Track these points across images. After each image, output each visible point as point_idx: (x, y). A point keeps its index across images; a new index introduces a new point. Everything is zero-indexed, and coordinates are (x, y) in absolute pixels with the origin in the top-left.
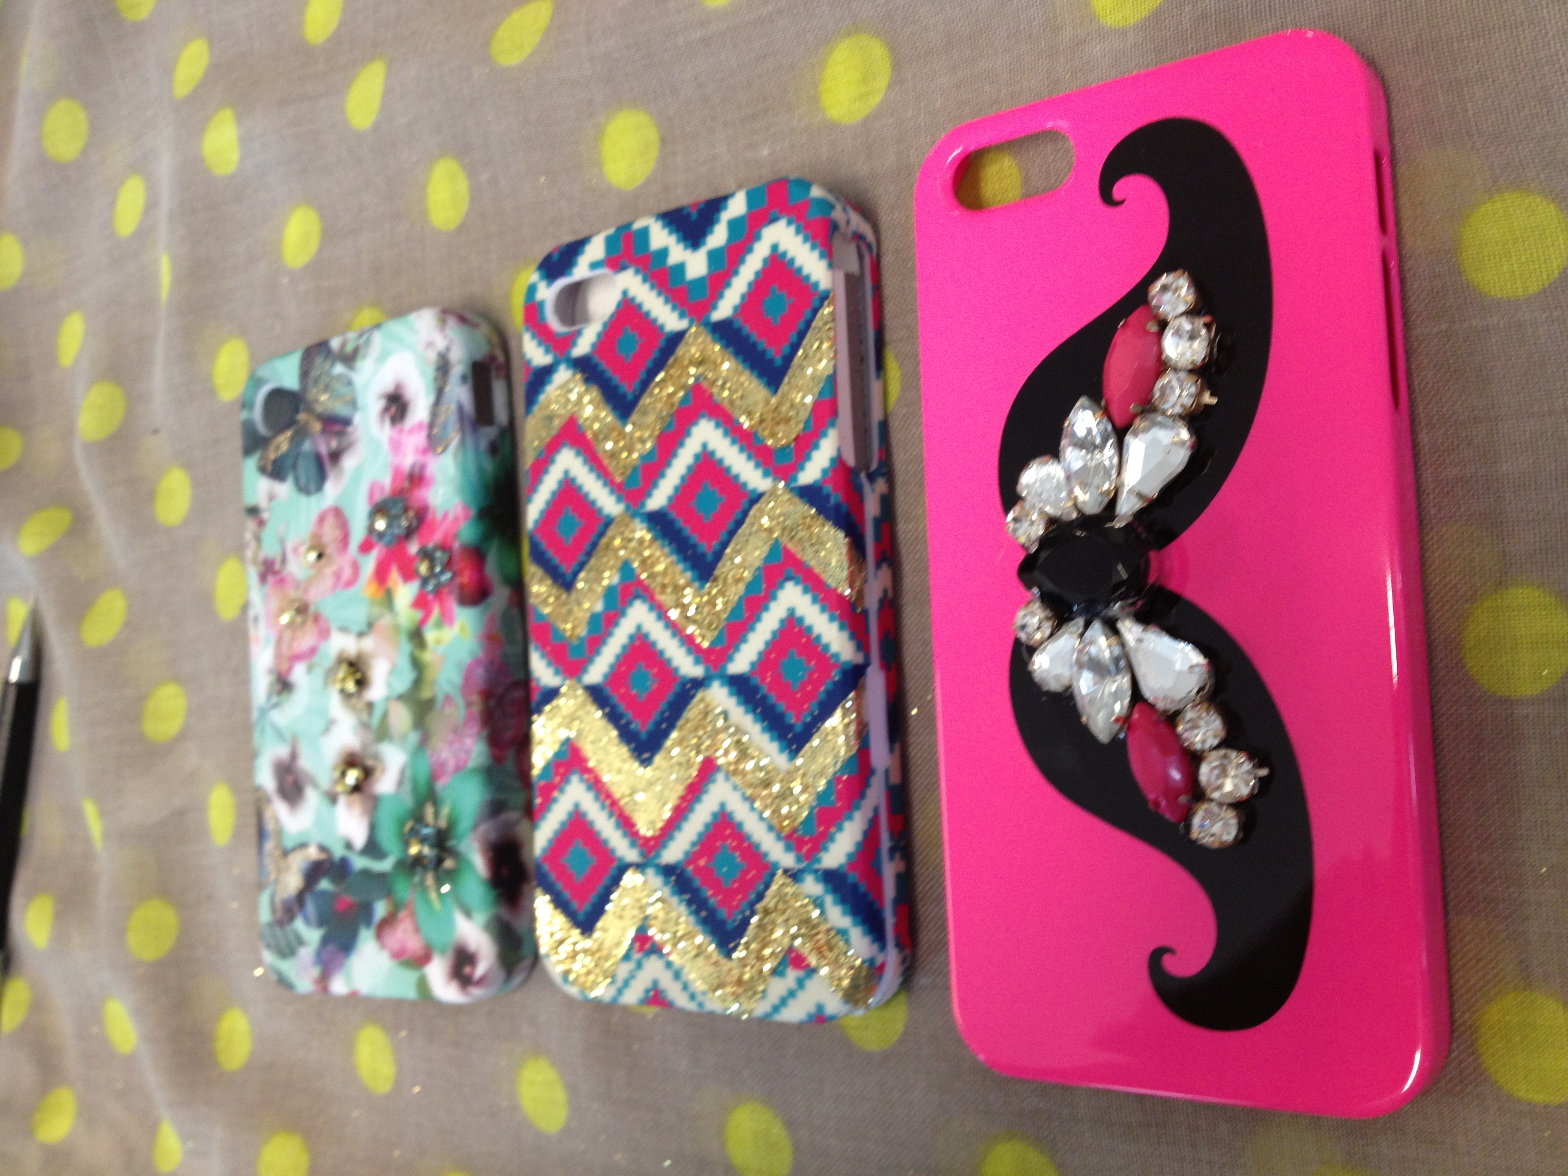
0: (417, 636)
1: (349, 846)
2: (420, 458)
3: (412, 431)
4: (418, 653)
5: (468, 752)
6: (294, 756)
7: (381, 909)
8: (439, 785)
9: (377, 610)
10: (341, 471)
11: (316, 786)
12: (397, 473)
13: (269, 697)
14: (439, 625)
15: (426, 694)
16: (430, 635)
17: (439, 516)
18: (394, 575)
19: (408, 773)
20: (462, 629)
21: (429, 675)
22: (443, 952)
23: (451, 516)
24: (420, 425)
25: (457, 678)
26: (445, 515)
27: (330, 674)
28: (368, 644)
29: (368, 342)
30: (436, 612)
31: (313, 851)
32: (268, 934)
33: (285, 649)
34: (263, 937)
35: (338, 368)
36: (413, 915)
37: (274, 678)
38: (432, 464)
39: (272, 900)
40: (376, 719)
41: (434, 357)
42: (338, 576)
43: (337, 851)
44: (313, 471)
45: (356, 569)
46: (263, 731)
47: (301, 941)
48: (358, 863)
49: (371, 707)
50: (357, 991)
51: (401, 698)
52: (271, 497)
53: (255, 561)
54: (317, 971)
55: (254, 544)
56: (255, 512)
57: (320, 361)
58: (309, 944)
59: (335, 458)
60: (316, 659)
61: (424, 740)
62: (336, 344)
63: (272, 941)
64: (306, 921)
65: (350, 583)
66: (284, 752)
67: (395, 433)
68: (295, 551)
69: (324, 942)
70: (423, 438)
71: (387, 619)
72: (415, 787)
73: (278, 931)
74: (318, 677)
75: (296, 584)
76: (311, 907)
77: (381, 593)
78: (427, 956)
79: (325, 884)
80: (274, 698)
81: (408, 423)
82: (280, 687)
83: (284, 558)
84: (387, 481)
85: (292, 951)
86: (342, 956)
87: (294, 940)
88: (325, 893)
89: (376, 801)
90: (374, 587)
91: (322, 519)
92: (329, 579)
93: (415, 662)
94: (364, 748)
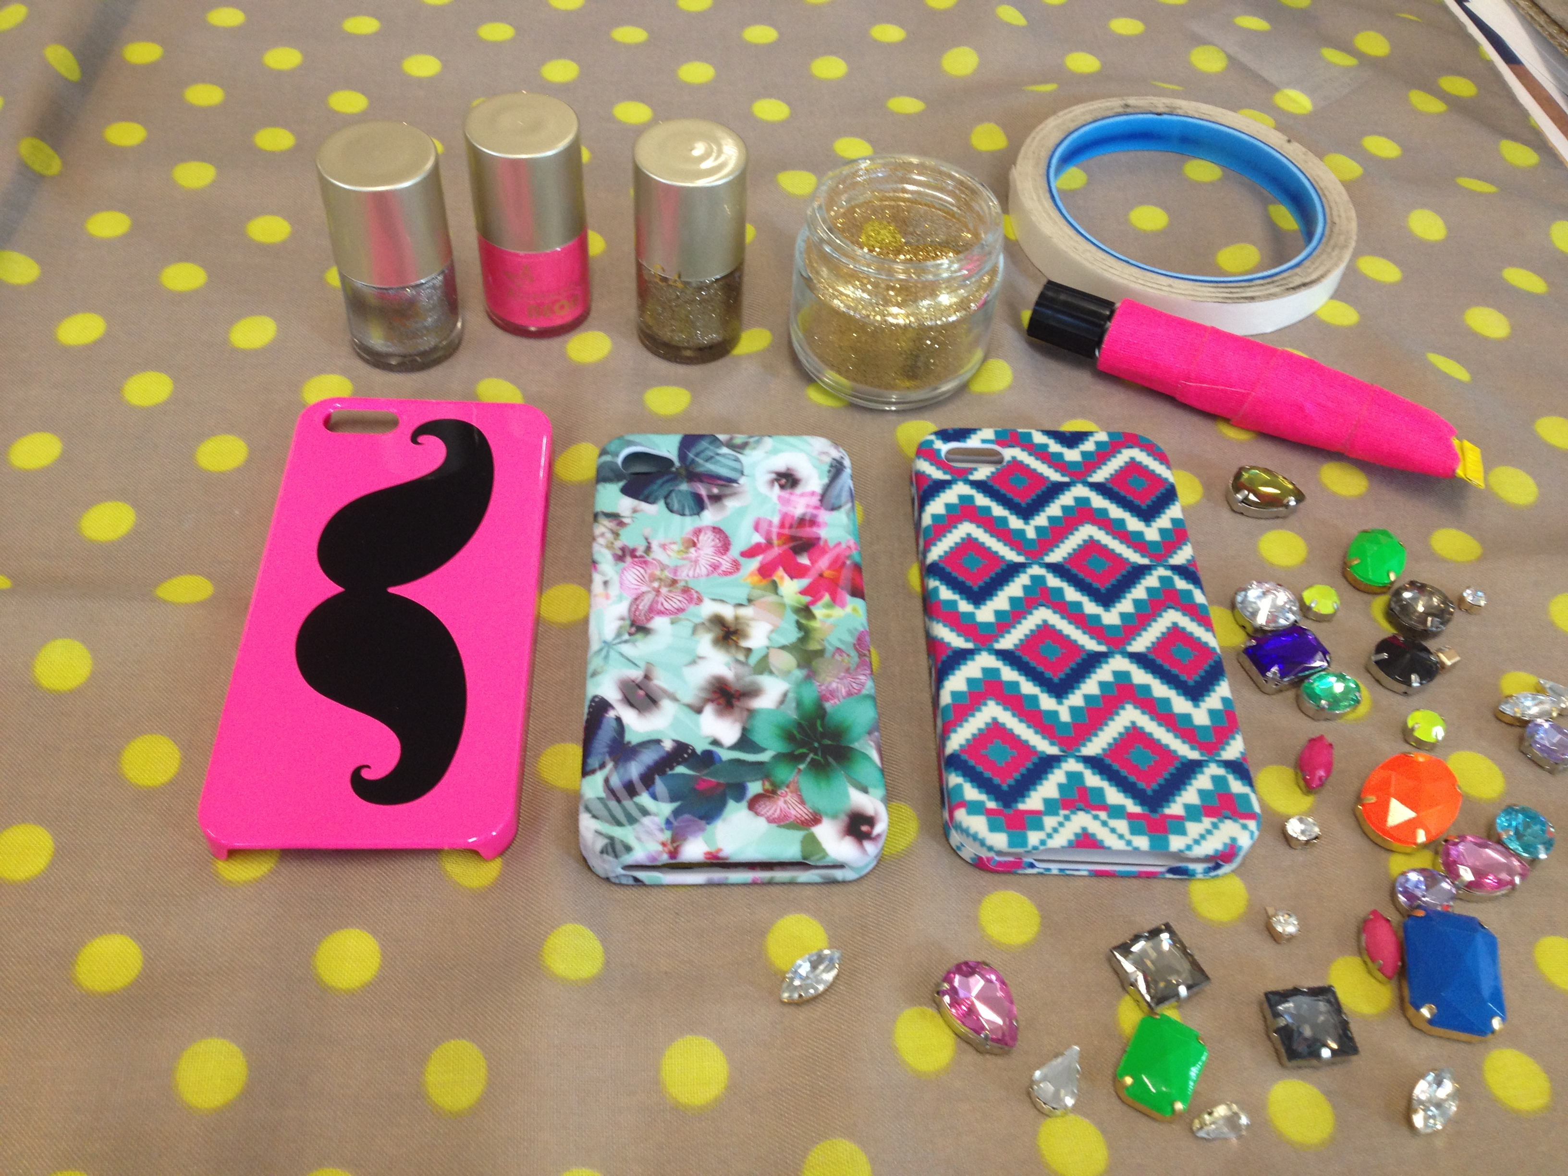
0: (806, 611)
1: (716, 742)
2: (811, 511)
3: (802, 495)
4: (803, 621)
5: (863, 685)
6: (647, 677)
7: (755, 788)
8: (828, 705)
9: (757, 593)
10: (724, 507)
11: (674, 699)
12: (784, 517)
13: (619, 635)
14: (828, 606)
15: (814, 646)
16: (818, 611)
17: (831, 544)
18: (780, 572)
19: (791, 695)
20: (854, 610)
21: (817, 635)
22: (834, 817)
23: (844, 546)
24: (813, 494)
25: (851, 640)
26: (839, 544)
27: (695, 630)
28: (747, 612)
29: (758, 442)
30: (827, 598)
31: (668, 745)
32: (598, 808)
33: (644, 605)
34: (588, 809)
35: (725, 450)
36: (797, 792)
37: (628, 622)
38: (824, 516)
39: (607, 781)
40: (753, 660)
41: (828, 460)
42: (715, 567)
43: (700, 747)
44: (690, 502)
45: (736, 566)
46: (606, 657)
47: (645, 812)
48: (726, 755)
49: (749, 651)
50: (720, 850)
51: (783, 648)
52: (635, 511)
53: (610, 546)
54: (667, 835)
55: (609, 536)
56: (614, 516)
57: (704, 444)
58: (655, 815)
59: (716, 499)
60: (681, 616)
61: (811, 675)
62: (722, 437)
63: (605, 813)
64: (654, 797)
65: (726, 573)
66: (636, 674)
67: (785, 494)
68: (664, 547)
69: (676, 813)
70: (815, 501)
71: (771, 598)
72: (799, 704)
73: (613, 804)
74: (685, 628)
75: (663, 567)
76: (659, 785)
77: (765, 583)
78: (816, 819)
79: (681, 769)
80: (626, 637)
81: (799, 490)
82: (633, 630)
83: (648, 549)
84: (776, 520)
85: (632, 820)
86: (703, 822)
87: (635, 812)
88: (683, 775)
89: (751, 713)
90: (757, 578)
91: (698, 532)
92: (703, 570)
93: (800, 626)
94: (738, 677)
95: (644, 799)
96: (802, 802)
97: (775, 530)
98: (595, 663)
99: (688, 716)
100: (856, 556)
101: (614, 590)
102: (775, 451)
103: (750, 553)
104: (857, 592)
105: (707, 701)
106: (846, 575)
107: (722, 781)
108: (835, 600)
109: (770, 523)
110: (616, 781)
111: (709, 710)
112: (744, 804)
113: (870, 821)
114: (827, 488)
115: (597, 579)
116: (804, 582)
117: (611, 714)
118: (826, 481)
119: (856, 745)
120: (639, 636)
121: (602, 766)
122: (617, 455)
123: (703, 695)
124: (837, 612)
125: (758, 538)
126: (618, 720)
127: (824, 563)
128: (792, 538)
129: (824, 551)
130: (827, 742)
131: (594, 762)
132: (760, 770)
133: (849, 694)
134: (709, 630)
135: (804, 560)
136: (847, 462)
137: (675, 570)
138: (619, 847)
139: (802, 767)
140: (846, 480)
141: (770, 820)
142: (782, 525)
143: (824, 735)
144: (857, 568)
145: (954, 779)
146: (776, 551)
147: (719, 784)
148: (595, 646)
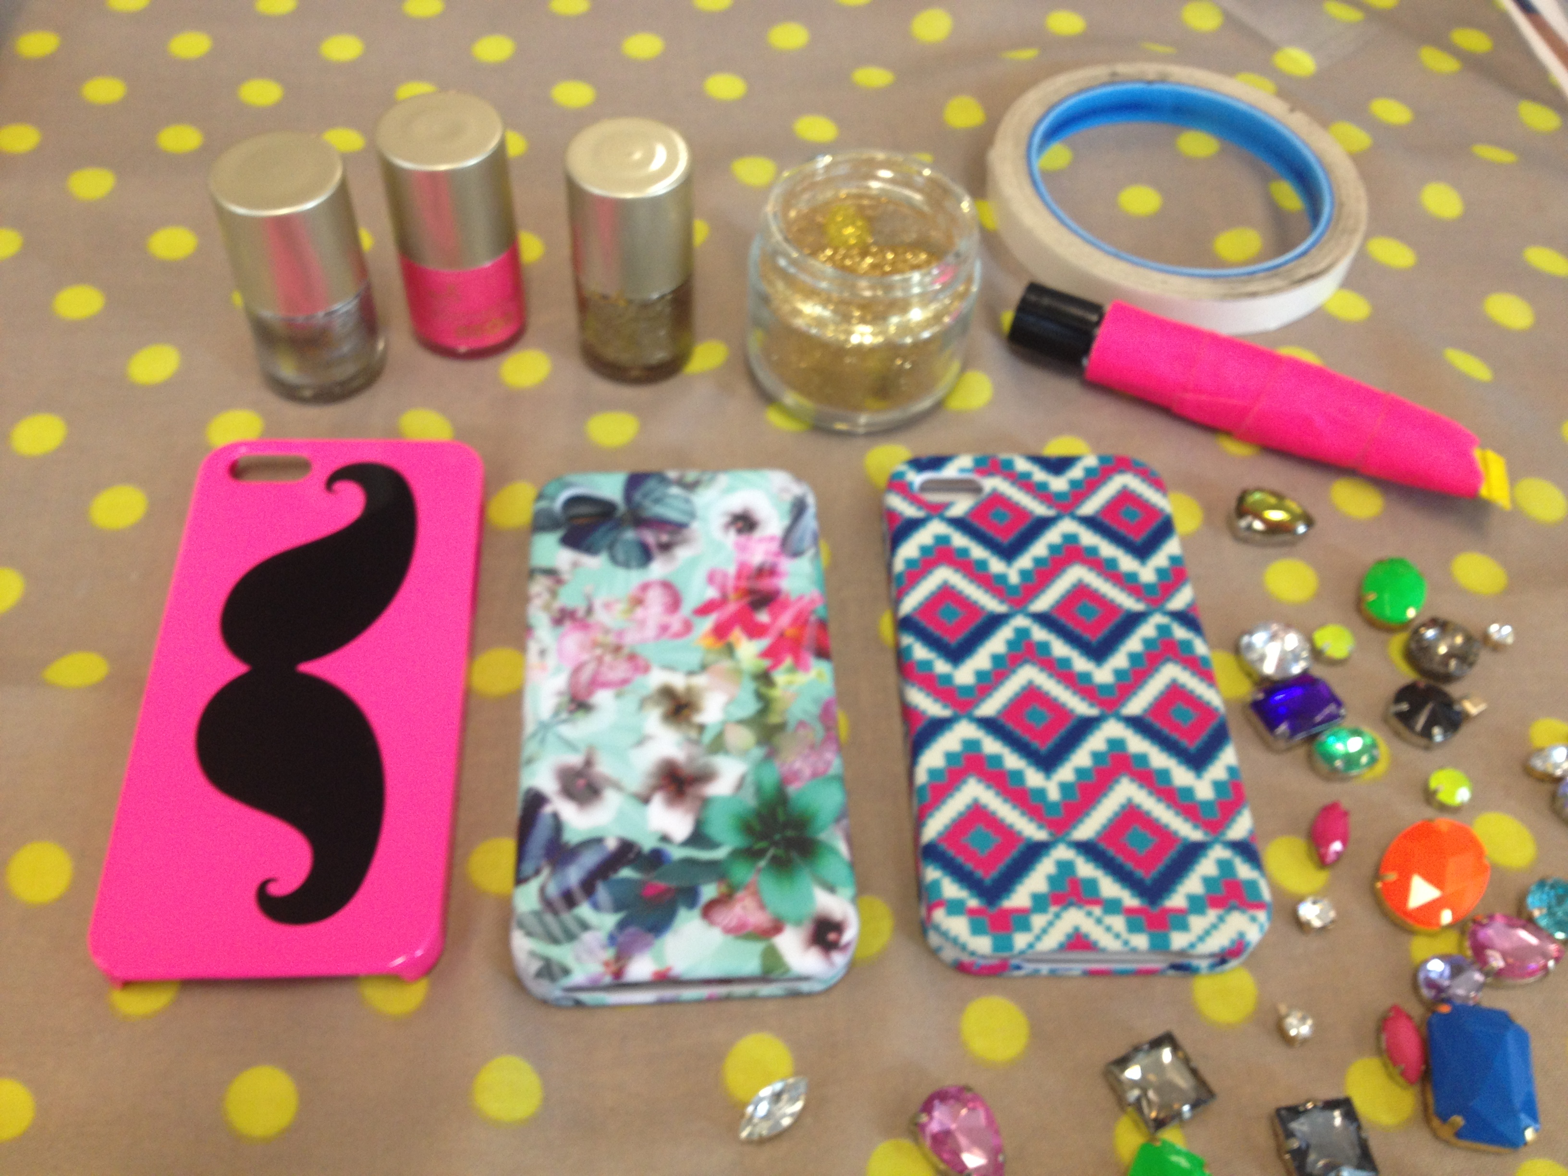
0: (764, 678)
1: (665, 838)
2: (770, 559)
3: (761, 540)
4: (764, 690)
5: (829, 763)
6: (589, 763)
7: (709, 891)
8: (792, 790)
9: (711, 657)
10: (672, 557)
11: (619, 788)
12: (742, 566)
13: (557, 713)
14: (792, 671)
15: (775, 719)
16: (781, 677)
17: (793, 596)
18: (737, 634)
19: (749, 779)
20: (820, 675)
21: (779, 706)
22: (798, 923)
23: (807, 599)
24: (772, 539)
25: (815, 710)
26: (802, 597)
27: (643, 703)
28: (700, 681)
29: (712, 480)
30: (788, 661)
31: (611, 844)
32: (532, 922)
33: (586, 675)
34: (521, 925)
35: (675, 490)
36: (756, 894)
37: (566, 699)
38: (787, 565)
39: (542, 890)
40: (708, 737)
41: (788, 498)
42: (664, 629)
43: (648, 844)
44: (636, 553)
45: (688, 627)
46: (543, 741)
47: (585, 926)
48: (677, 853)
49: (701, 728)
50: (669, 969)
51: (742, 722)
52: (575, 565)
53: (547, 607)
54: (609, 954)
55: (546, 596)
56: (551, 573)
57: (651, 484)
58: (598, 929)
59: (666, 548)
60: (628, 688)
61: (772, 754)
62: (672, 474)
63: (538, 929)
64: (596, 907)
65: (678, 635)
66: (575, 759)
67: (743, 539)
68: (607, 606)
69: (622, 926)
70: (774, 546)
71: (726, 664)
72: (759, 790)
73: (549, 918)
74: (630, 702)
75: (607, 631)
76: (602, 893)
77: (719, 645)
78: (777, 928)
79: (626, 873)
80: (564, 715)
81: (758, 534)
82: (573, 706)
83: (590, 610)
84: (731, 570)
85: (571, 937)
86: (650, 936)
87: (573, 926)
88: (626, 881)
89: (705, 802)
90: (710, 641)
91: (645, 587)
92: (651, 630)
93: (760, 696)
94: (691, 759)
95: (585, 910)
96: (762, 906)
97: (731, 583)
98: (530, 748)
99: (633, 808)
100: (821, 611)
101: (552, 660)
102: (729, 490)
103: (704, 610)
104: (823, 653)
105: (655, 789)
106: (810, 633)
107: (673, 884)
108: (799, 665)
109: (725, 575)
110: (553, 890)
111: (658, 802)
112: (696, 913)
113: (838, 927)
114: (789, 531)
115: (533, 647)
116: (763, 644)
117: (548, 809)
118: (786, 522)
119: (823, 836)
120: (580, 715)
121: (537, 872)
122: (553, 498)
123: (652, 782)
124: (801, 679)
125: (711, 593)
126: (556, 816)
127: (785, 620)
128: (749, 592)
129: (785, 605)
130: (790, 833)
131: (528, 867)
132: (715, 870)
133: (815, 775)
134: (657, 703)
135: (763, 617)
136: (811, 500)
137: (620, 634)
138: (556, 970)
139: (762, 863)
140: (810, 522)
141: (728, 930)
142: (739, 576)
143: (786, 825)
144: (822, 625)
145: (932, 873)
146: (732, 607)
147: (668, 890)
148: (530, 727)
